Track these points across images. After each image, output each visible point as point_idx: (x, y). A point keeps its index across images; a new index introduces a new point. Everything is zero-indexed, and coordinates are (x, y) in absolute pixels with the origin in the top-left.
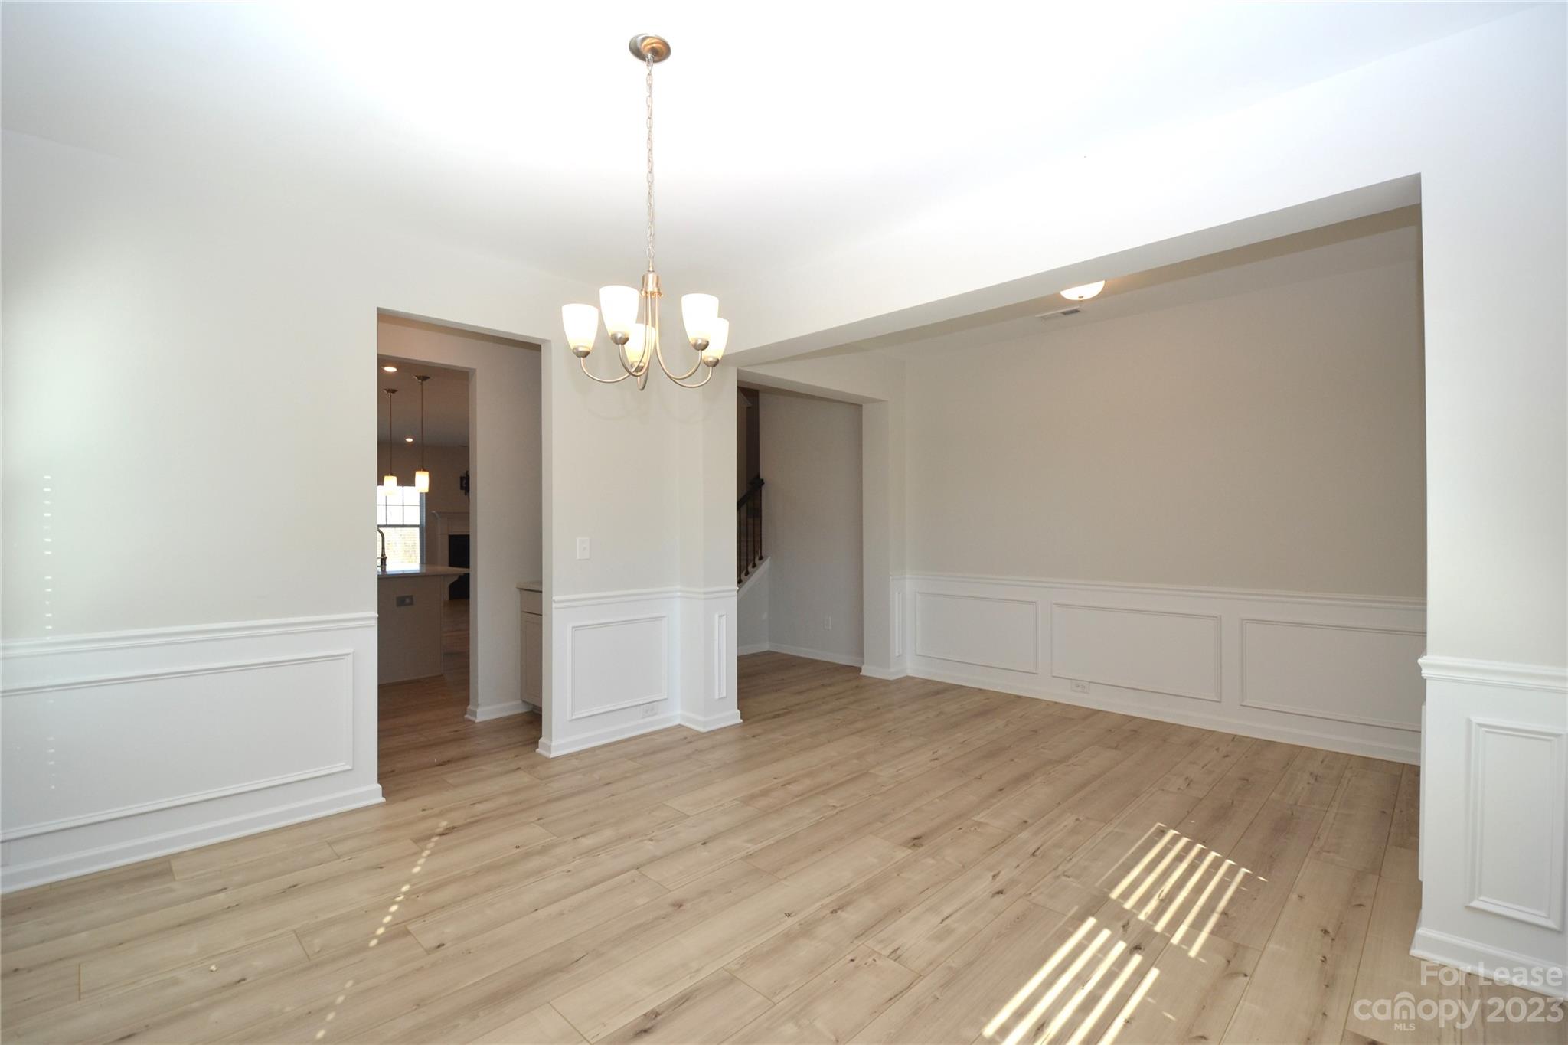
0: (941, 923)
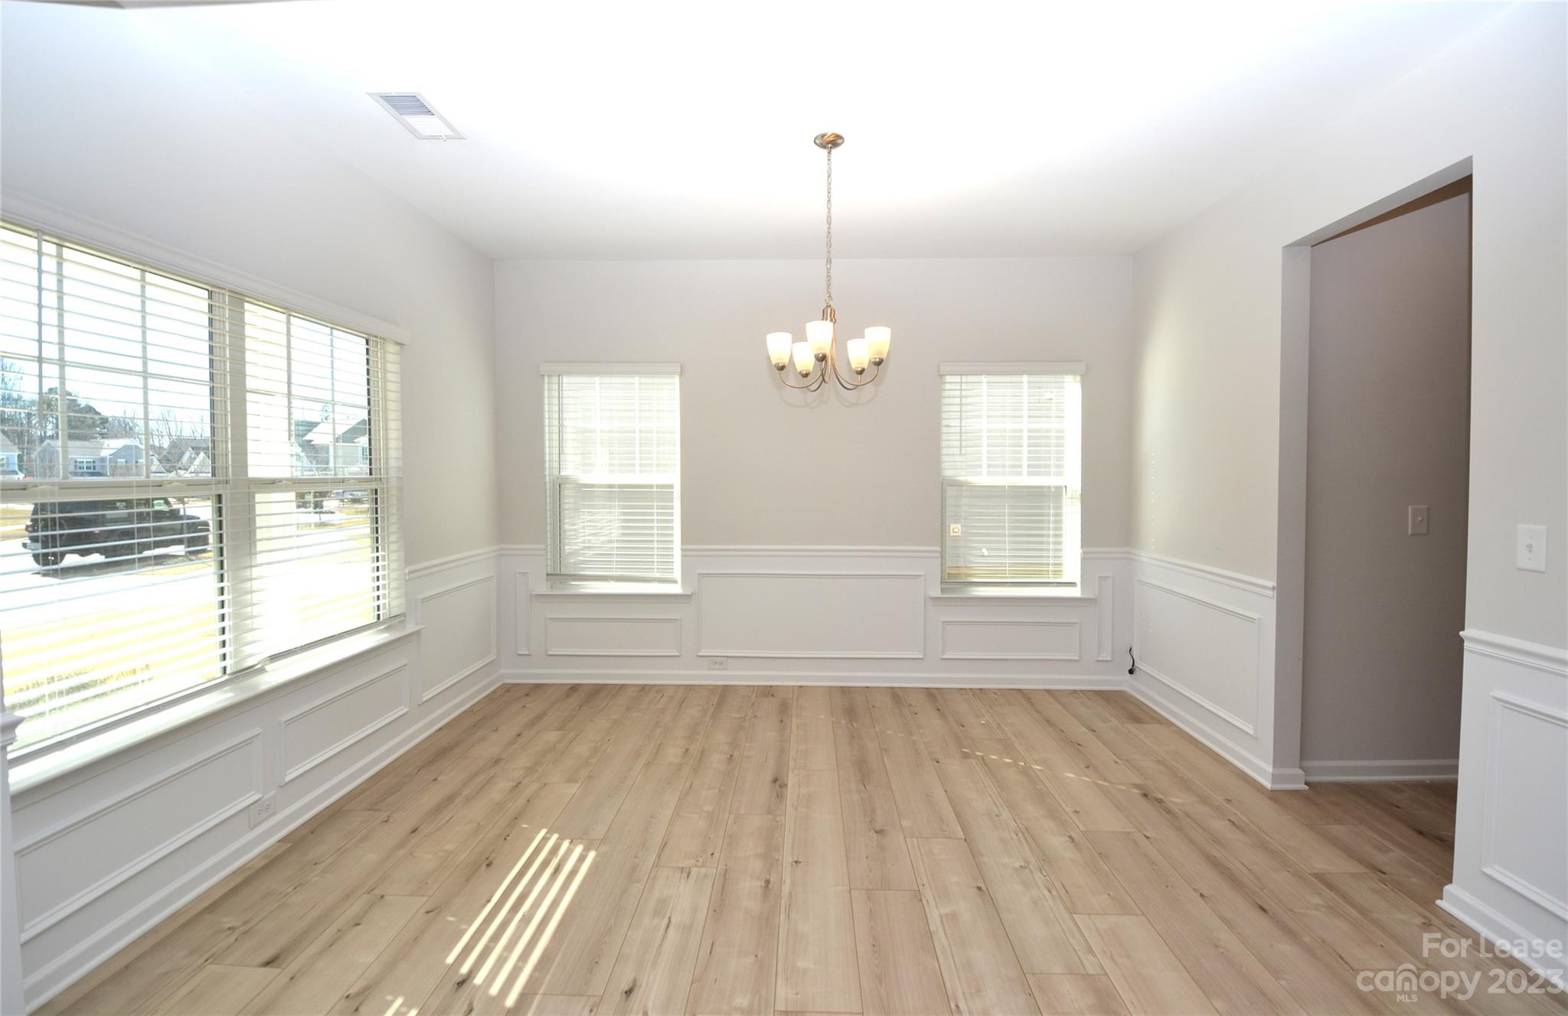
0: (669, 918)
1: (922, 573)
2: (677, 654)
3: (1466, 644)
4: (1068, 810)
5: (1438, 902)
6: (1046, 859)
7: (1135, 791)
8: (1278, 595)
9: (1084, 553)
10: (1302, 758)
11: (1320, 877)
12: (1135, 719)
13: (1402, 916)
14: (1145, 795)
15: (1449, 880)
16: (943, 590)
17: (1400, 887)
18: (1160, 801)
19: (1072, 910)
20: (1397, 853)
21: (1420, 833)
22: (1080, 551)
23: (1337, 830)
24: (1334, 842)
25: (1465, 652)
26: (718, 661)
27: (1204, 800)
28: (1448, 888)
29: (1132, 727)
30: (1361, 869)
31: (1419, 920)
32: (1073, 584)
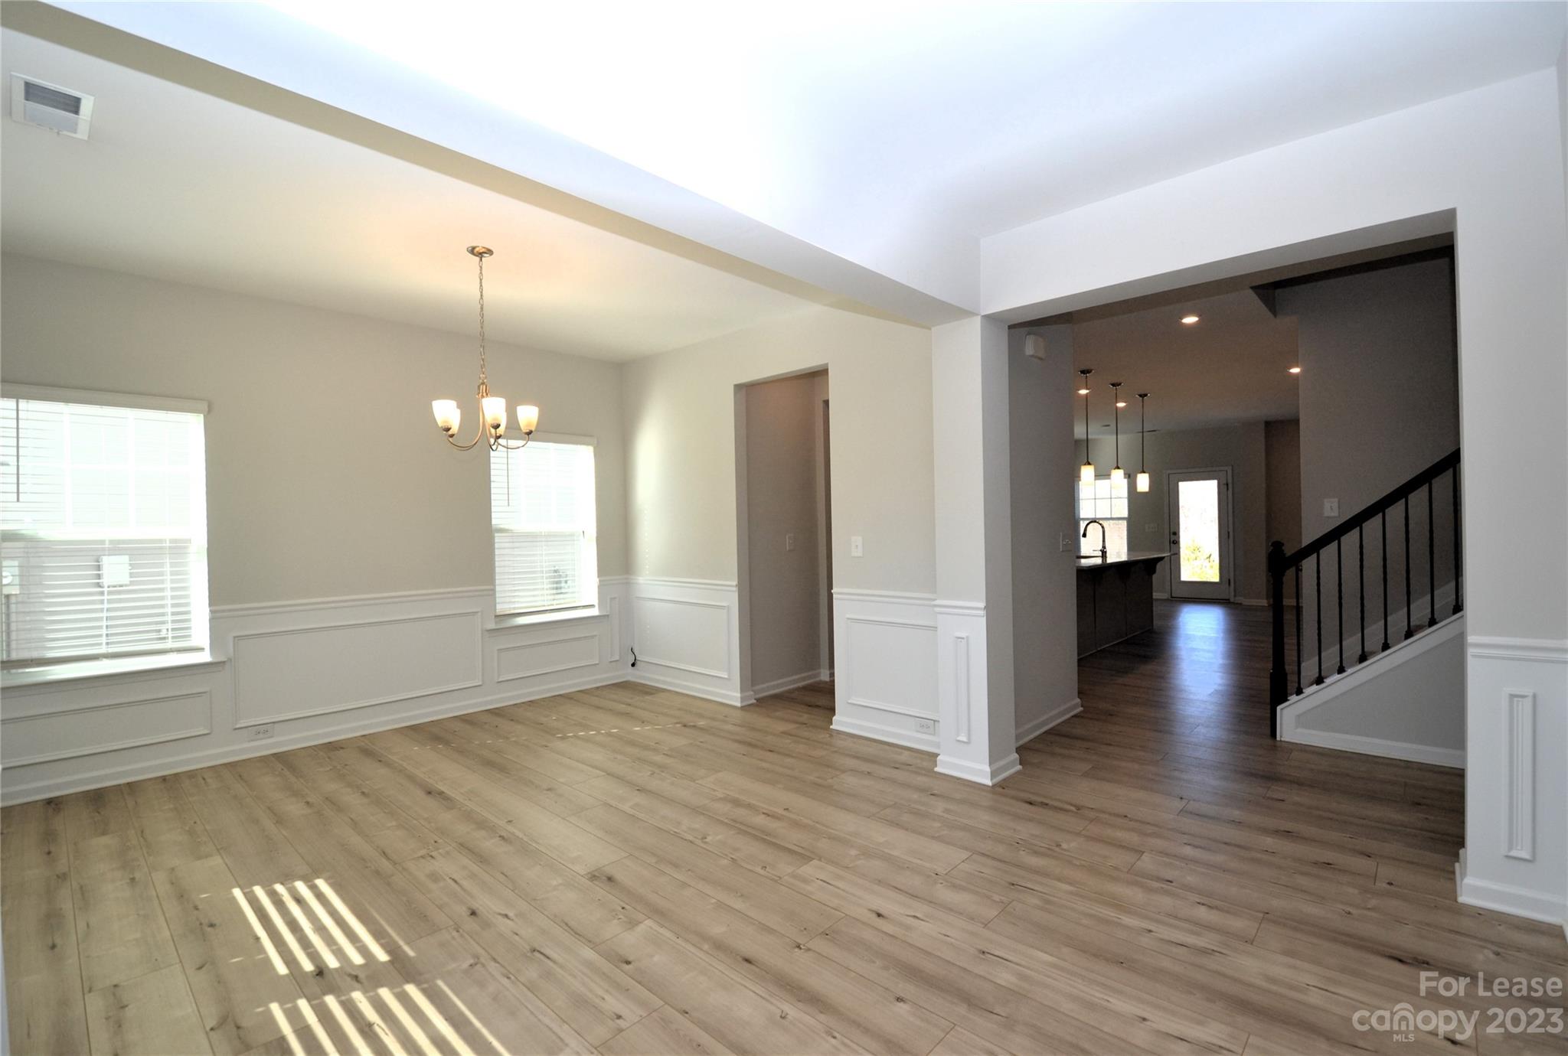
1: (479, 610)
2: (206, 732)
3: (834, 596)
4: (653, 744)
5: (831, 727)
6: (662, 767)
7: (678, 725)
8: (739, 589)
9: (600, 581)
10: (752, 686)
11: (784, 733)
12: (647, 693)
13: (822, 736)
14: (685, 726)
15: (834, 714)
16: (496, 623)
17: (814, 727)
18: (694, 726)
19: (694, 781)
20: (806, 716)
21: (809, 706)
22: (598, 580)
23: (778, 714)
24: (782, 719)
25: (834, 600)
26: (262, 730)
27: (713, 719)
28: (834, 718)
29: (648, 698)
30: (797, 725)
31: (828, 735)
32: (593, 606)
